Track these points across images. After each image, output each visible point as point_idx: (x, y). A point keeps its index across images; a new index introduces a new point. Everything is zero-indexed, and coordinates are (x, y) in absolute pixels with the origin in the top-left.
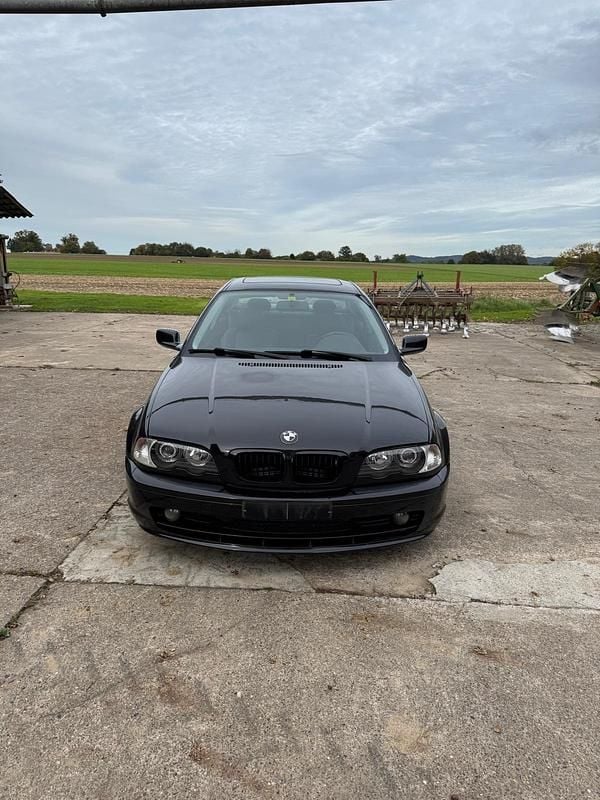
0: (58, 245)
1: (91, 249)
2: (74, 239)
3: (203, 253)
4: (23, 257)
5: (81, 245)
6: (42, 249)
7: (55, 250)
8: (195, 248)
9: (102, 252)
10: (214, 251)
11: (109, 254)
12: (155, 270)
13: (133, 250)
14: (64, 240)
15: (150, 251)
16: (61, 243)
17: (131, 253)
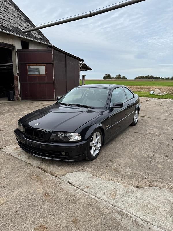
0: (115, 77)
1: (124, 78)
2: (119, 75)
3: (157, 78)
4: (106, 81)
5: (121, 77)
6: (111, 79)
7: (114, 79)
8: (154, 77)
9: (127, 79)
10: (160, 78)
11: (128, 79)
12: (140, 84)
13: (135, 78)
14: (117, 76)
15: (141, 78)
16: (116, 77)
17: (135, 79)
